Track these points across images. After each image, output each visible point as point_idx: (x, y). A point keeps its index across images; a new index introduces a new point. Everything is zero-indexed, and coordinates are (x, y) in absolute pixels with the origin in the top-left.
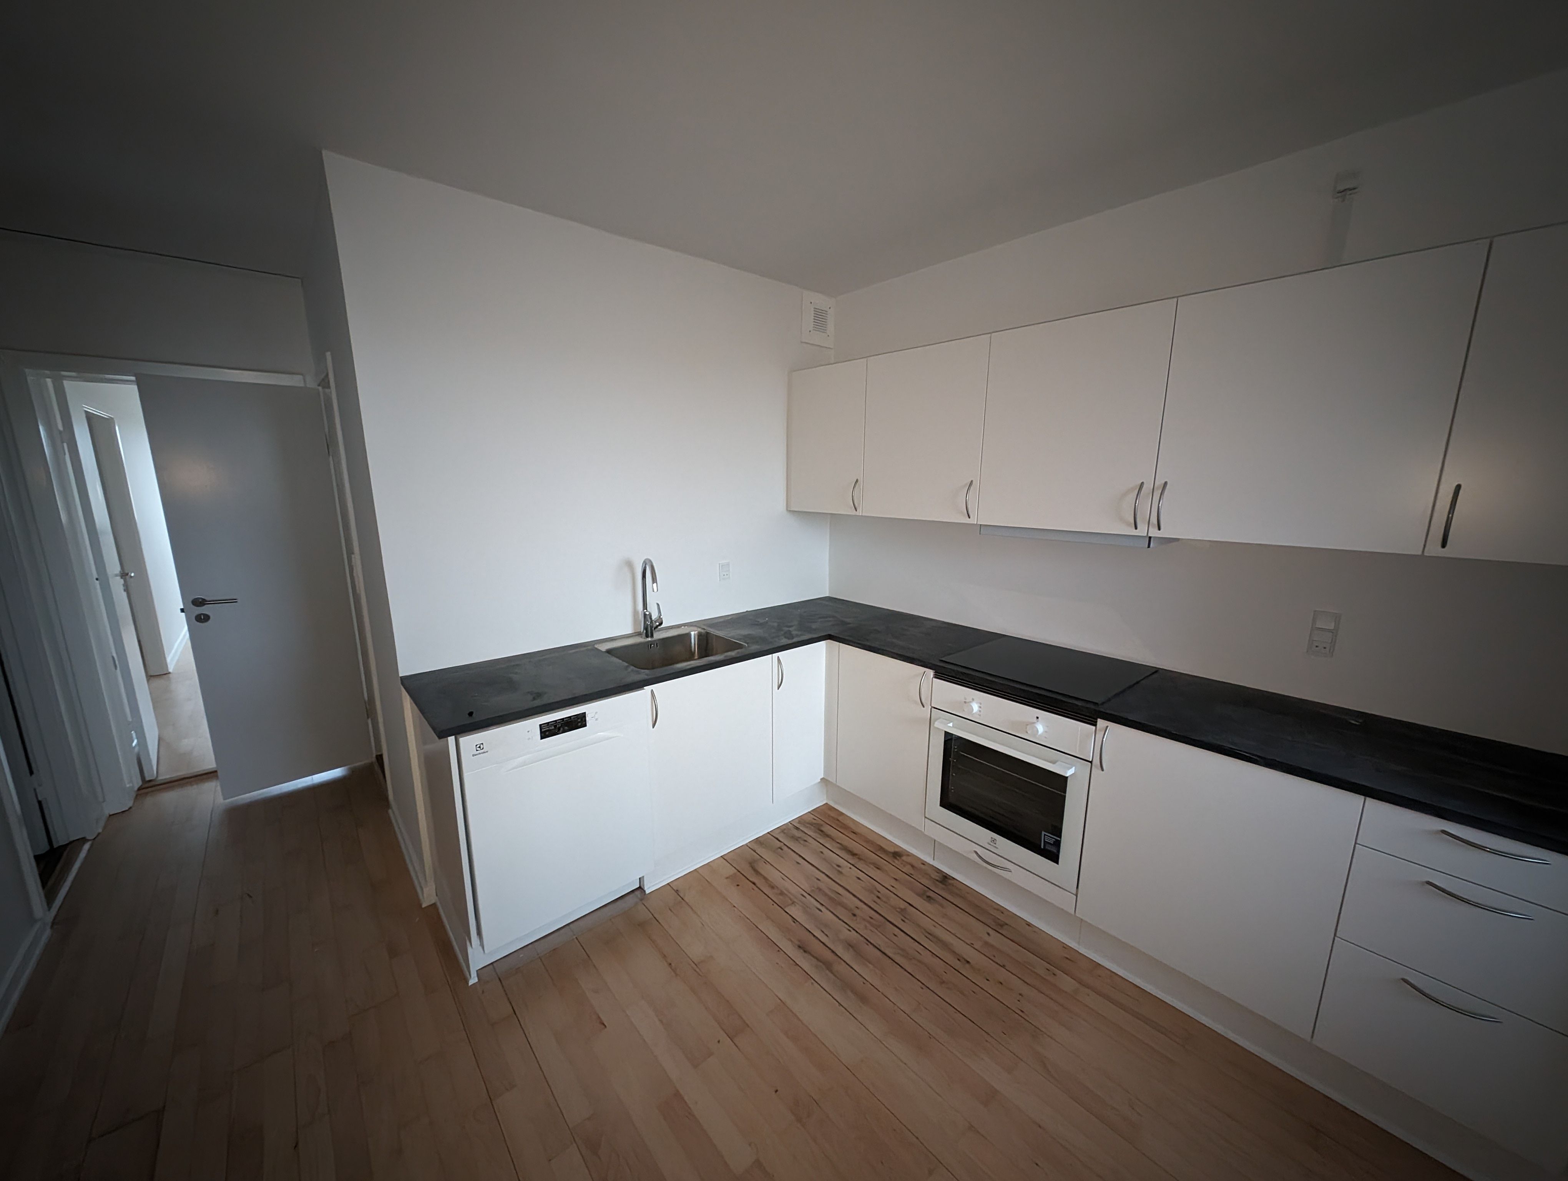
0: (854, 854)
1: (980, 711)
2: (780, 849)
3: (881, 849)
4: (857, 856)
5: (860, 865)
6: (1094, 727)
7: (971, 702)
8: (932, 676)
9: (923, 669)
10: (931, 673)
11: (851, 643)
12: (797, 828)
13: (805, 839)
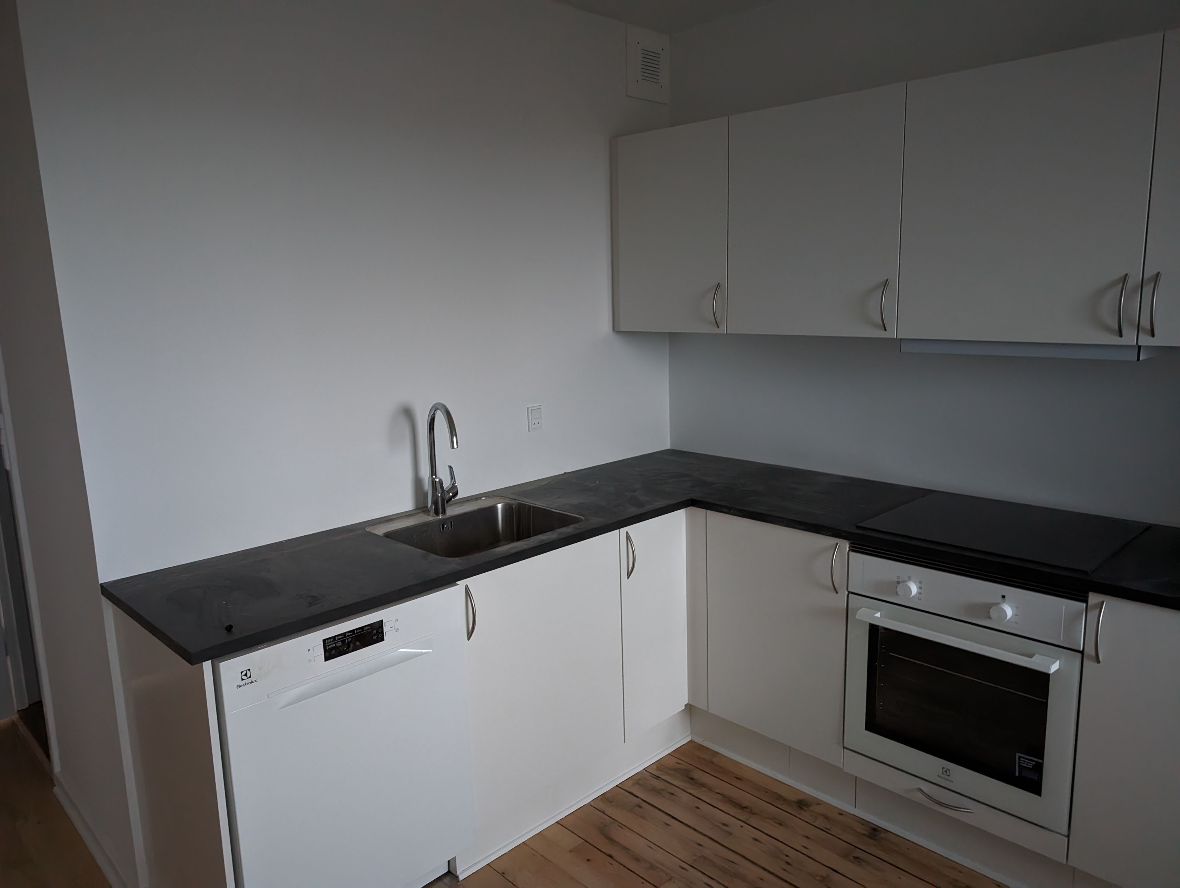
0: (743, 808)
1: (920, 593)
2: (637, 808)
3: (780, 797)
4: (748, 810)
5: (754, 821)
6: (1085, 605)
7: (906, 581)
8: (848, 549)
9: (832, 541)
10: (846, 545)
11: (725, 510)
12: (657, 777)
13: (671, 791)
